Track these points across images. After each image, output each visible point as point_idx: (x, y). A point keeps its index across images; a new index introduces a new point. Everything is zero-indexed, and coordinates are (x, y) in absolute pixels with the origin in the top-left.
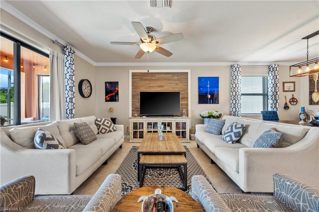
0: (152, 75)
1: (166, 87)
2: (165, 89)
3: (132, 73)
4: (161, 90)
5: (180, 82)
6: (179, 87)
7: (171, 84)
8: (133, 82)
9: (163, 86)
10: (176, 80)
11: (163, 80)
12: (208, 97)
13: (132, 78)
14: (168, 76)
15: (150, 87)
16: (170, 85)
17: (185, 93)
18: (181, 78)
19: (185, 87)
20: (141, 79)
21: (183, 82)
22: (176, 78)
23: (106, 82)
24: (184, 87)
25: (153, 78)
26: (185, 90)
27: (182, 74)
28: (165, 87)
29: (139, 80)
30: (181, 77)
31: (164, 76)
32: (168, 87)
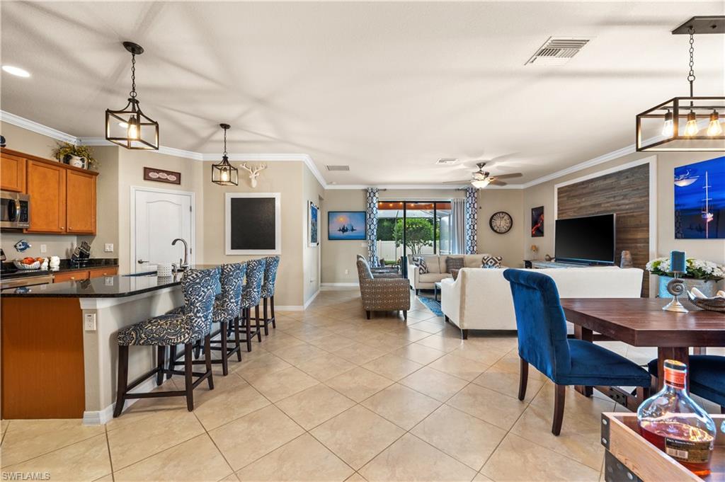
0: (583, 186)
1: (606, 205)
2: (602, 209)
3: (559, 189)
4: (598, 213)
5: (633, 190)
6: (630, 202)
7: (614, 197)
8: (559, 204)
9: (600, 204)
10: (623, 188)
11: (599, 192)
12: (706, 219)
13: (558, 198)
14: (609, 181)
15: (581, 208)
16: (612, 199)
17: (641, 215)
18: (633, 180)
19: (643, 199)
20: (569, 197)
21: (638, 189)
22: (623, 182)
23: (533, 210)
24: (639, 200)
25: (584, 191)
26: (642, 207)
27: (636, 170)
28: (603, 206)
29: (566, 199)
30: (634, 178)
31: (601, 183)
32: (609, 205)
